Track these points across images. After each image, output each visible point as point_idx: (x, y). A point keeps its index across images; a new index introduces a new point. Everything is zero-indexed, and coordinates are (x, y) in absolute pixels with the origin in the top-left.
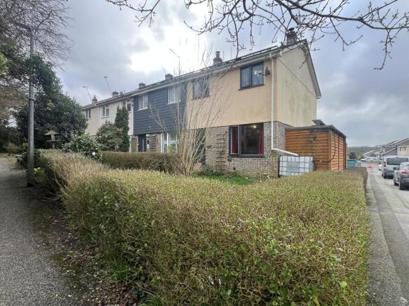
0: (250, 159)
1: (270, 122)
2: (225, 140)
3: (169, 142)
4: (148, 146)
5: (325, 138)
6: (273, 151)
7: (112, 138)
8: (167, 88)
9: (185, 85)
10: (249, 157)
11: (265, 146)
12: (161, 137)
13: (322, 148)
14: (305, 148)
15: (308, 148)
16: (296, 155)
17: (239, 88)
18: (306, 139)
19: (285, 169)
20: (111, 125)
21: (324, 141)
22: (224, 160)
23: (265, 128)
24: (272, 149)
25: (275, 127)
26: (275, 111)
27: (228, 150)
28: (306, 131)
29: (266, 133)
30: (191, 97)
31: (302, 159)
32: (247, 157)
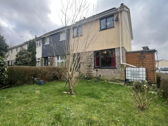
0: (107, 70)
1: (120, 48)
2: (91, 59)
3: (60, 61)
4: (49, 63)
5: (151, 57)
6: (121, 64)
7: (25, 58)
8: (59, 32)
9: (69, 30)
10: (106, 68)
11: (117, 62)
12: (56, 58)
13: (149, 62)
14: (138, 63)
15: (140, 63)
16: (135, 67)
17: (99, 30)
18: (139, 58)
19: (129, 75)
20: (25, 50)
21: (150, 59)
22: (91, 70)
23: (116, 52)
24: (121, 63)
25: (122, 51)
26: (122, 41)
27: (93, 64)
28: (138, 53)
29: (117, 54)
30: (72, 37)
31: (141, 69)
32: (105, 68)
